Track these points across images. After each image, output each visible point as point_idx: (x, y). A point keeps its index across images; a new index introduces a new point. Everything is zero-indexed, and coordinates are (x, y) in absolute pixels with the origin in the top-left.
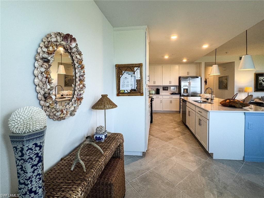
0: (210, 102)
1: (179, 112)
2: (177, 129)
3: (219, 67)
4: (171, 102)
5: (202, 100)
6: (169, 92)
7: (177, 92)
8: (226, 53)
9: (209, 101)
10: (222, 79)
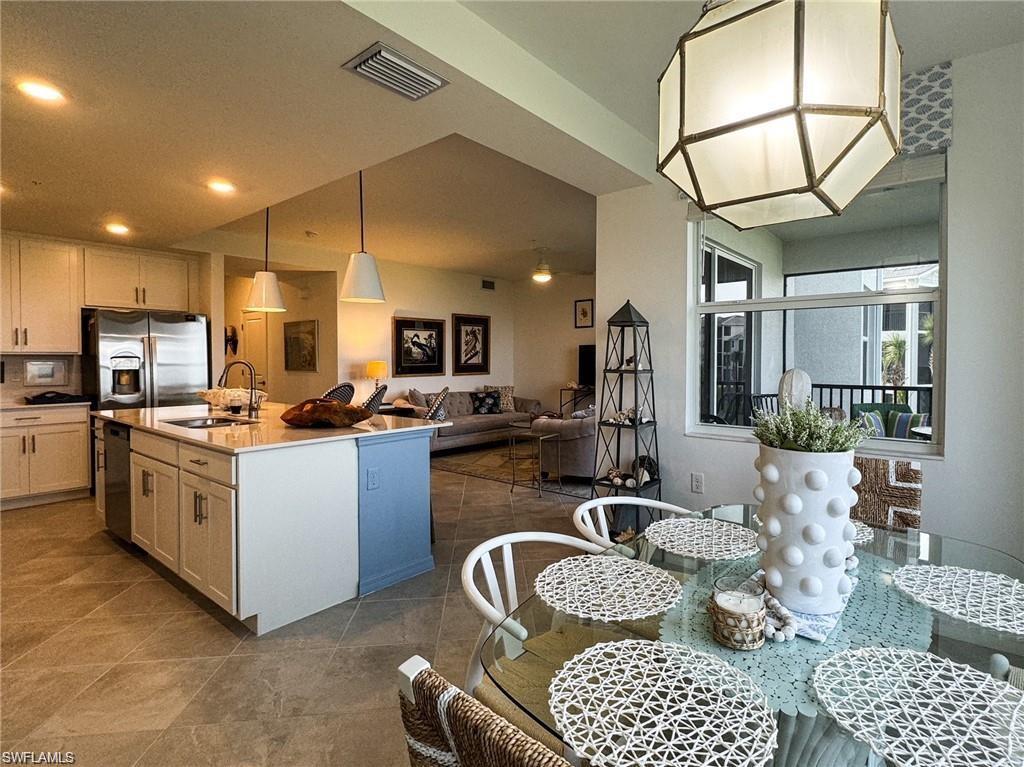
0: (247, 418)
1: (88, 494)
2: (73, 581)
3: (280, 283)
4: (28, 445)
5: (215, 414)
6: (15, 393)
7: (71, 390)
8: (308, 233)
9: (243, 415)
10: (298, 333)
